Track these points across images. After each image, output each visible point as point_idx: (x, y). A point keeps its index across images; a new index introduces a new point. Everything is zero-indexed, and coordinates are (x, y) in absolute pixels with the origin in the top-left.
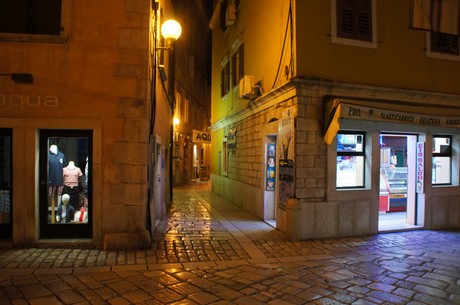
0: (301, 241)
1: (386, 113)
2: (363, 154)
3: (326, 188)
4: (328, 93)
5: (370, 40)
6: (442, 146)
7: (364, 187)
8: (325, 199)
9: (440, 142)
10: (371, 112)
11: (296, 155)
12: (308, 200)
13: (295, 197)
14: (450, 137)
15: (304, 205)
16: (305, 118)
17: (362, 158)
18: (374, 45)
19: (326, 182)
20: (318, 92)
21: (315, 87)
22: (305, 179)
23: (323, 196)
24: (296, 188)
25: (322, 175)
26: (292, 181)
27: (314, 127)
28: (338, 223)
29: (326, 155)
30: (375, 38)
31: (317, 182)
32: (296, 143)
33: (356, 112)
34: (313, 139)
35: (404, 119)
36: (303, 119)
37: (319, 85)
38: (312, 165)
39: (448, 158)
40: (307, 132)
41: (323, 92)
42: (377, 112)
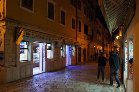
0: (7, 83)
1: (37, 35)
2: (27, 49)
3: (16, 62)
4: (18, 26)
5: (32, 10)
6: (49, 47)
7: (28, 60)
8: (16, 66)
9: (49, 45)
10: (33, 34)
11: (5, 49)
12: (9, 67)
13: (4, 66)
14: (51, 44)
15: (8, 69)
16: (8, 34)
17: (27, 50)
18: (33, 12)
19: (16, 59)
20: (14, 25)
21: (13, 23)
22: (8, 58)
23: (15, 64)
24: (4, 62)
25: (14, 57)
26: (3, 59)
27: (12, 38)
28: (21, 74)
29: (16, 49)
30: (33, 9)
31: (13, 59)
32: (5, 44)
33: (28, 34)
34: (11, 43)
35: (42, 37)
36: (8, 35)
37: (15, 22)
38: (11, 53)
39: (50, 50)
40: (9, 40)
41: (16, 25)
42: (35, 34)
